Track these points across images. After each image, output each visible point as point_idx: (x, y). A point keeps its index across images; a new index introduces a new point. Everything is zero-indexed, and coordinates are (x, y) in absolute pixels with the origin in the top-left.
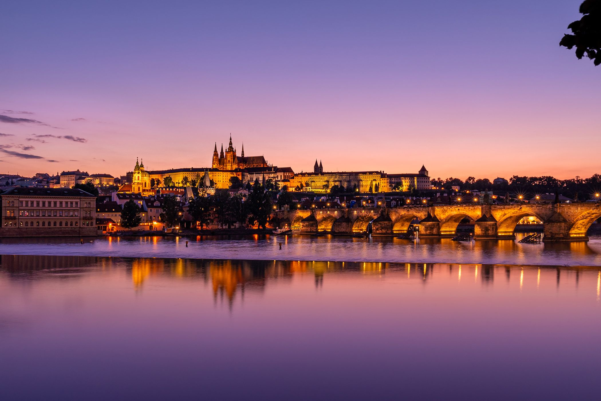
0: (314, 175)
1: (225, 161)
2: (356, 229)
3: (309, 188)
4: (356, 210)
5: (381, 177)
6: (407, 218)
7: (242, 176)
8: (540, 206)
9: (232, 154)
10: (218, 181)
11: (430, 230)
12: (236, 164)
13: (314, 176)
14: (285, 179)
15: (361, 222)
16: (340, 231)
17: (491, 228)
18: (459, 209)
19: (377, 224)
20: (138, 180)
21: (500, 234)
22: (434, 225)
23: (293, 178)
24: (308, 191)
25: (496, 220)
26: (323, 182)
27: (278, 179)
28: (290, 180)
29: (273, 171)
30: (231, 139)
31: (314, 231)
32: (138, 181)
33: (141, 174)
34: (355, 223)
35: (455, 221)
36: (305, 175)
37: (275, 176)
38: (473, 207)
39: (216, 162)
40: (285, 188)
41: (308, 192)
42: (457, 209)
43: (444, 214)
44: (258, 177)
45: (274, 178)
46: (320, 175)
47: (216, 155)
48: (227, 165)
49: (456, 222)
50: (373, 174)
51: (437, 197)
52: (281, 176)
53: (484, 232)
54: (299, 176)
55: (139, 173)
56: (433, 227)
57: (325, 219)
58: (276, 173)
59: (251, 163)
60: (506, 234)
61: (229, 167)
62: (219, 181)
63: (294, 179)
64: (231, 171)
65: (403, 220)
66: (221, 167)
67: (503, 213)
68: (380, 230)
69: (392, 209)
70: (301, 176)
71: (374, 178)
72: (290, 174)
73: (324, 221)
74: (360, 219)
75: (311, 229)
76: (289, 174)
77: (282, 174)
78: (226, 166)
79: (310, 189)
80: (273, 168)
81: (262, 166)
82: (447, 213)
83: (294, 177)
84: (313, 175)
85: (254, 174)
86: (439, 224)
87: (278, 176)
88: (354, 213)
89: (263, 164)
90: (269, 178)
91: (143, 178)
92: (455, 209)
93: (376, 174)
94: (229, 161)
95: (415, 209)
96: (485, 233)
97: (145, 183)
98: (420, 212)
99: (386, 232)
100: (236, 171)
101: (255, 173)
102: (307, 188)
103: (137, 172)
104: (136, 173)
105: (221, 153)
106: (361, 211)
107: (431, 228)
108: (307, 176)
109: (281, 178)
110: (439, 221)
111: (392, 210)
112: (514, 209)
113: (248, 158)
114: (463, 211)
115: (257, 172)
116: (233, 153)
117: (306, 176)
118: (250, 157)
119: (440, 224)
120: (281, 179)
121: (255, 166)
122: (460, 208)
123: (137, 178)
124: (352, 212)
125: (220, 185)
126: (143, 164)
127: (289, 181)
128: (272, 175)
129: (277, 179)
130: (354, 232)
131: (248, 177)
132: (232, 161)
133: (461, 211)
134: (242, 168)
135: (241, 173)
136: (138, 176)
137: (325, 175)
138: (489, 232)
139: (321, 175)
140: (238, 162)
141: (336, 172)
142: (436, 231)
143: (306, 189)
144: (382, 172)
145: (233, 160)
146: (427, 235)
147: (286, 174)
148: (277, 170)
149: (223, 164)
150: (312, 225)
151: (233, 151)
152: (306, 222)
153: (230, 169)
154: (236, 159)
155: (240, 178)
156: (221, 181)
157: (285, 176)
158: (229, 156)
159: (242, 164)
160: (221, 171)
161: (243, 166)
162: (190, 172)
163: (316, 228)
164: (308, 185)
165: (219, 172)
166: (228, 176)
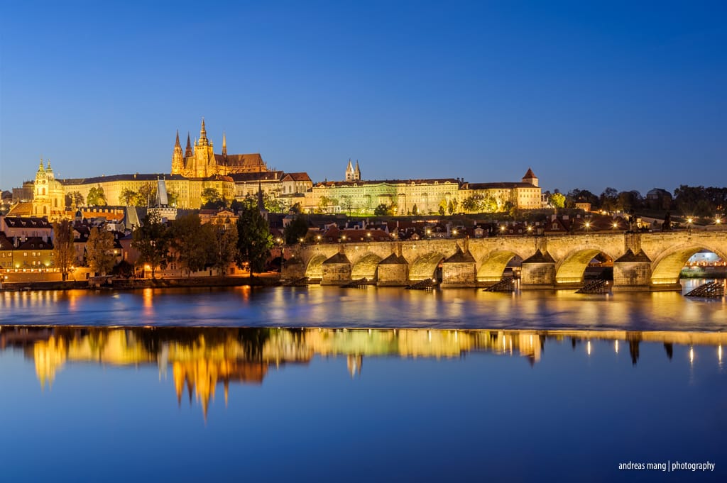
0: (346, 186)
1: (194, 162)
2: (414, 275)
3: (337, 207)
4: (416, 244)
5: (459, 189)
6: (500, 256)
7: (223, 188)
8: (722, 236)
9: (206, 150)
10: (182, 196)
11: (539, 277)
12: (213, 167)
14: (297, 192)
15: (424, 264)
16: (390, 279)
17: (641, 273)
18: (587, 242)
19: (451, 267)
20: (44, 194)
21: (655, 283)
22: (545, 267)
23: (310, 190)
24: (337, 212)
25: (650, 258)
26: (362, 198)
27: (285, 192)
28: (306, 194)
29: (276, 178)
30: (204, 125)
31: (345, 279)
32: (44, 197)
33: (48, 185)
34: (413, 266)
35: (581, 261)
36: (331, 186)
37: (280, 187)
38: (611, 237)
39: (179, 164)
40: (297, 207)
41: (337, 214)
42: (584, 241)
43: (562, 250)
44: (251, 189)
45: (278, 190)
47: (178, 152)
48: (198, 168)
49: (583, 263)
50: (446, 183)
51: (552, 220)
52: (290, 187)
53: (629, 279)
54: (320, 187)
55: (44, 182)
56: (544, 271)
57: (363, 259)
58: (281, 181)
59: (239, 165)
60: (665, 283)
61: (201, 172)
62: (184, 196)
63: (312, 192)
64: (205, 180)
65: (494, 260)
66: (188, 171)
67: (661, 247)
70: (324, 187)
71: (448, 191)
72: (305, 185)
73: (362, 263)
74: (422, 259)
75: (339, 276)
76: (303, 184)
77: (292, 183)
78: (196, 170)
79: (340, 208)
80: (276, 174)
81: (258, 171)
82: (567, 247)
83: (312, 188)
84: (344, 186)
85: (243, 183)
86: (554, 266)
87: (284, 188)
89: (259, 168)
90: (270, 190)
91: (51, 191)
92: (581, 242)
93: (449, 183)
94: (201, 163)
95: (514, 241)
96: (631, 281)
97: (56, 200)
98: (522, 247)
99: (466, 280)
100: (213, 178)
101: (245, 182)
103: (41, 180)
104: (39, 183)
105: (187, 148)
106: (423, 245)
107: (541, 273)
108: (335, 187)
109: (290, 191)
110: (554, 262)
111: (476, 243)
112: (679, 241)
113: (233, 157)
114: (594, 245)
115: (248, 181)
116: (208, 149)
118: (237, 156)
119: (556, 266)
121: (245, 172)
122: (589, 240)
123: (41, 192)
126: (51, 167)
127: (303, 196)
128: (275, 186)
129: (282, 193)
130: (411, 281)
131: (233, 188)
132: (205, 161)
133: (590, 245)
134: (222, 173)
135: (222, 182)
136: (43, 187)
137: (364, 186)
138: (638, 279)
139: (357, 185)
140: (216, 164)
141: (384, 180)
142: (548, 278)
143: (333, 208)
144: (461, 180)
145: (207, 160)
146: (534, 284)
147: (299, 184)
148: (283, 177)
149: (191, 168)
150: (342, 270)
151: (207, 145)
152: (331, 264)
153: (201, 176)
154: (213, 158)
155: (220, 191)
156: (188, 196)
157: (297, 187)
158: (200, 153)
159: (223, 168)
160: (187, 179)
161: (224, 171)
162: (133, 182)
163: (348, 274)
164: (336, 202)
165: (184, 181)
166: (199, 188)
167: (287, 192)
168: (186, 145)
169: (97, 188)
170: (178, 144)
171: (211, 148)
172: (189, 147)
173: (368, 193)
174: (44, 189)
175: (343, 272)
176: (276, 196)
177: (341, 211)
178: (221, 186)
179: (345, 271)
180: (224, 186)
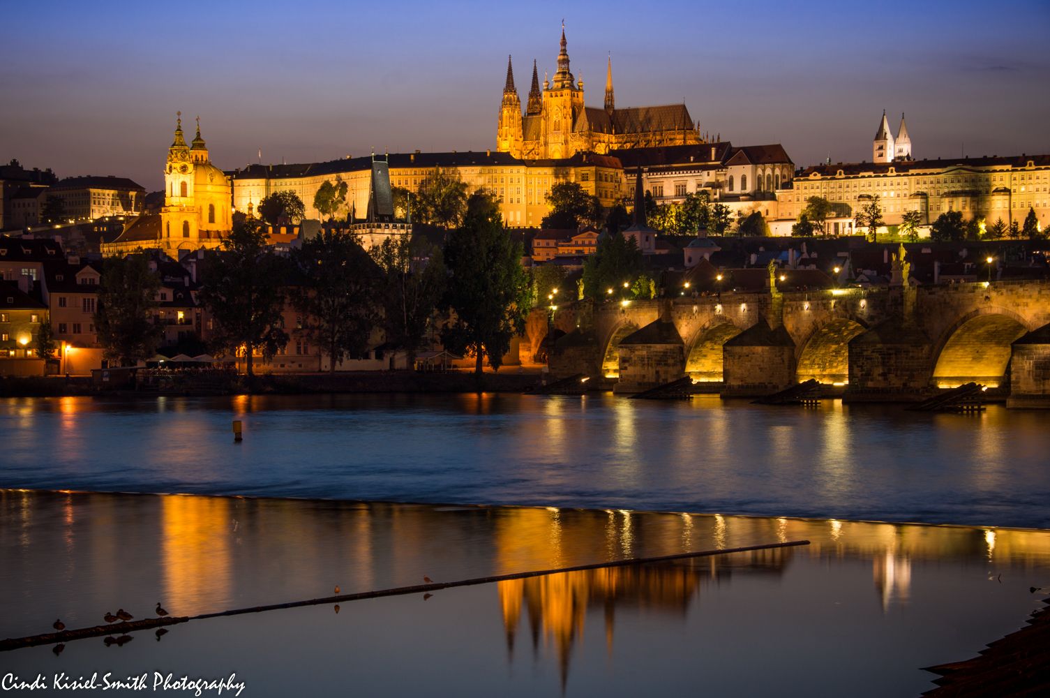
0: (871, 174)
1: (543, 126)
3: (847, 221)
4: (809, 300)
7: (596, 181)
9: (569, 98)
10: (512, 202)
12: (581, 136)
13: (870, 177)
14: (759, 189)
19: (869, 353)
20: (184, 194)
23: (788, 185)
24: (846, 233)
26: (906, 201)
27: (731, 189)
28: (778, 193)
29: (713, 158)
30: (564, 43)
31: (671, 379)
32: (185, 201)
33: (192, 176)
34: (806, 350)
36: (836, 173)
37: (721, 179)
39: (513, 130)
40: (754, 222)
41: (841, 237)
44: (659, 184)
45: (716, 185)
46: (895, 174)
47: (511, 104)
48: (551, 139)
52: (744, 180)
54: (812, 176)
55: (184, 169)
58: (724, 166)
59: (639, 130)
61: (556, 147)
62: (515, 201)
63: (792, 188)
64: (560, 165)
65: (977, 337)
66: (530, 147)
68: (880, 378)
69: (930, 294)
70: (819, 176)
72: (777, 172)
74: (825, 334)
75: (657, 372)
76: (773, 170)
77: (747, 170)
78: (546, 144)
79: (854, 225)
80: (713, 151)
81: (679, 142)
83: (792, 180)
84: (866, 174)
85: (643, 171)
87: (731, 179)
88: (802, 309)
89: (682, 136)
90: (699, 186)
91: (200, 188)
94: (557, 127)
95: (1011, 290)
97: (212, 208)
98: (1031, 305)
99: (905, 385)
100: (577, 160)
101: (646, 169)
102: (841, 221)
103: (178, 165)
104: (173, 171)
105: (531, 96)
106: (825, 301)
108: (843, 176)
109: (744, 187)
111: (933, 296)
113: (627, 112)
115: (652, 167)
116: (573, 96)
117: (837, 176)
118: (636, 110)
120: (745, 189)
121: (653, 144)
123: (177, 190)
124: (797, 308)
125: (518, 214)
126: (202, 137)
127: (772, 197)
128: (709, 177)
129: (727, 190)
131: (620, 182)
132: (567, 124)
134: (601, 149)
135: (593, 169)
136: (181, 180)
137: (911, 171)
139: (896, 171)
140: (590, 129)
141: (961, 158)
143: (836, 225)
145: (570, 121)
146: (1044, 397)
147: (764, 171)
148: (729, 155)
149: (538, 138)
150: (662, 360)
151: (572, 87)
152: (639, 346)
153: (557, 156)
154: (583, 117)
155: (589, 187)
156: (523, 200)
157: (759, 179)
158: (556, 107)
159: (606, 137)
160: (521, 162)
161: (606, 144)
162: (409, 171)
163: (679, 368)
164: (843, 210)
165: (515, 169)
166: (545, 180)
167: (737, 190)
168: (529, 89)
169: (334, 183)
170: (510, 86)
171: (580, 94)
172: (535, 92)
173: (923, 188)
174: (184, 185)
175: (666, 365)
176: (712, 197)
177: (855, 231)
178: (592, 178)
179: (671, 361)
180: (599, 178)
